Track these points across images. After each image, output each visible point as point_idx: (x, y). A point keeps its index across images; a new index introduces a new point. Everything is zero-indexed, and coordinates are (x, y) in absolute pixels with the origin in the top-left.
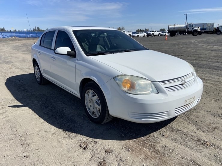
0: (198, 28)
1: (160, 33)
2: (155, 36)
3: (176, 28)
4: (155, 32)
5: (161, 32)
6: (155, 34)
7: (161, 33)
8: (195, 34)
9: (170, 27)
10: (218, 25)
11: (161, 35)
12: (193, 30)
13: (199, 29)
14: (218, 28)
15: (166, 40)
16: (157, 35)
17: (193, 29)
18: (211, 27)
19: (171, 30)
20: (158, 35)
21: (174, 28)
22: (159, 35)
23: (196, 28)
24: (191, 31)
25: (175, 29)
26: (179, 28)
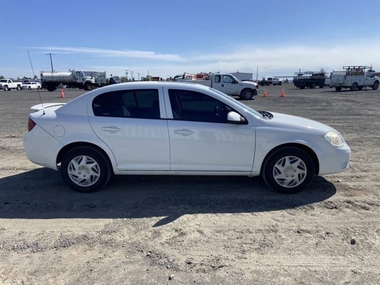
0: (92, 78)
1: (19, 85)
2: (9, 89)
3: (56, 77)
4: (10, 83)
5: (21, 83)
6: (9, 87)
7: (22, 86)
8: (89, 87)
9: (44, 74)
10: (111, 75)
11: (22, 88)
12: (85, 81)
13: (93, 81)
14: (111, 79)
15: (62, 97)
16: (14, 88)
17: (83, 80)
18: (103, 78)
19: (48, 80)
20: (17, 88)
21: (53, 77)
22: (19, 89)
23: (88, 78)
24: (82, 83)
25: (55, 80)
26: (61, 77)
